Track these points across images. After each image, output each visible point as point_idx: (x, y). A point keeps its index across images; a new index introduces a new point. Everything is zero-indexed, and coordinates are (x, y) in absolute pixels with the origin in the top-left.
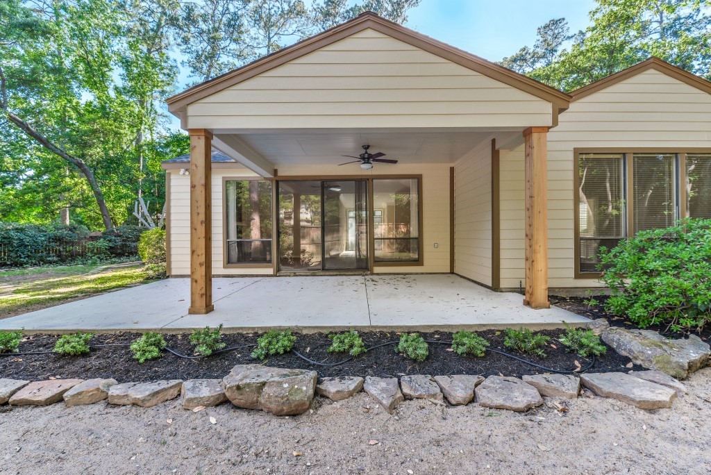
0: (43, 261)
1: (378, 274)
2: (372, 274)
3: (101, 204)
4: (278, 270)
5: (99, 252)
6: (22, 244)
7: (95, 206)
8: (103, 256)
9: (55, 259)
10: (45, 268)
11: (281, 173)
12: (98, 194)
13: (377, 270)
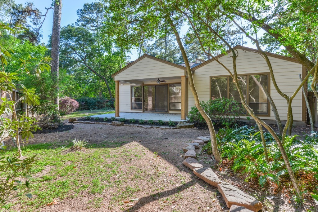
0: (94, 109)
1: (171, 113)
2: (169, 113)
3: (109, 90)
4: (144, 111)
5: (108, 106)
6: (90, 103)
7: (108, 91)
8: (109, 107)
9: (97, 108)
10: (95, 110)
11: (144, 84)
12: (108, 87)
13: (170, 112)
